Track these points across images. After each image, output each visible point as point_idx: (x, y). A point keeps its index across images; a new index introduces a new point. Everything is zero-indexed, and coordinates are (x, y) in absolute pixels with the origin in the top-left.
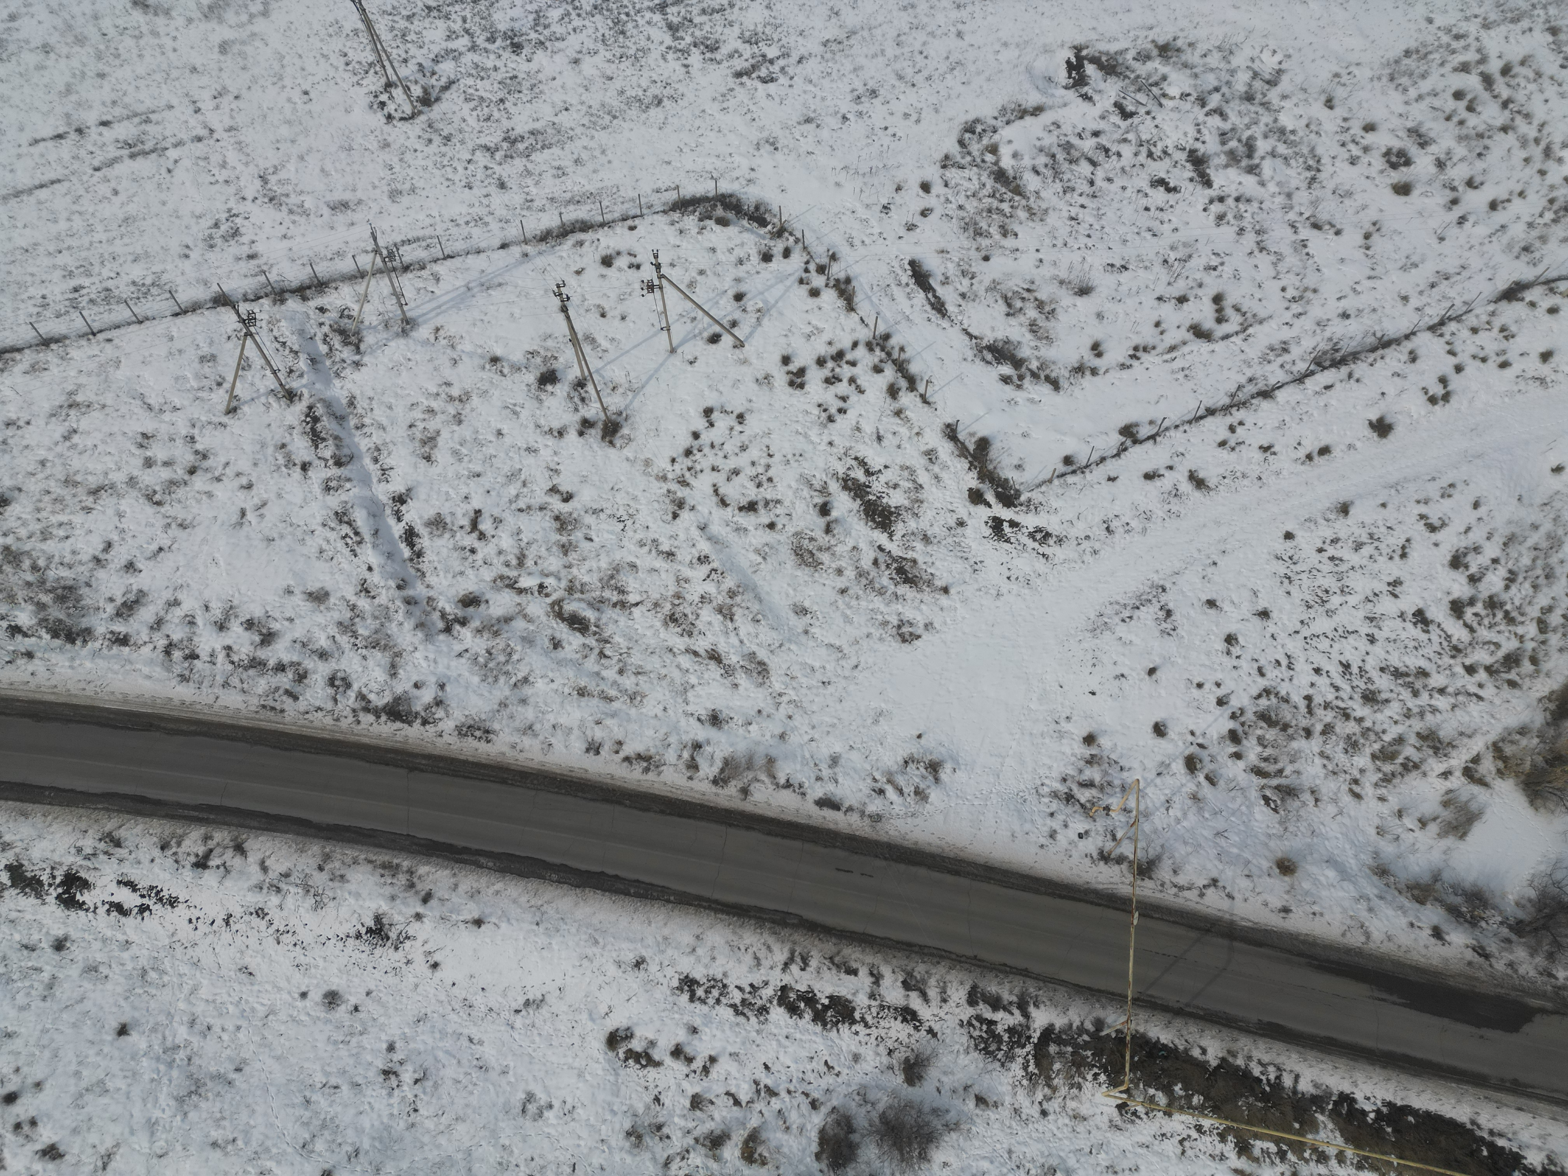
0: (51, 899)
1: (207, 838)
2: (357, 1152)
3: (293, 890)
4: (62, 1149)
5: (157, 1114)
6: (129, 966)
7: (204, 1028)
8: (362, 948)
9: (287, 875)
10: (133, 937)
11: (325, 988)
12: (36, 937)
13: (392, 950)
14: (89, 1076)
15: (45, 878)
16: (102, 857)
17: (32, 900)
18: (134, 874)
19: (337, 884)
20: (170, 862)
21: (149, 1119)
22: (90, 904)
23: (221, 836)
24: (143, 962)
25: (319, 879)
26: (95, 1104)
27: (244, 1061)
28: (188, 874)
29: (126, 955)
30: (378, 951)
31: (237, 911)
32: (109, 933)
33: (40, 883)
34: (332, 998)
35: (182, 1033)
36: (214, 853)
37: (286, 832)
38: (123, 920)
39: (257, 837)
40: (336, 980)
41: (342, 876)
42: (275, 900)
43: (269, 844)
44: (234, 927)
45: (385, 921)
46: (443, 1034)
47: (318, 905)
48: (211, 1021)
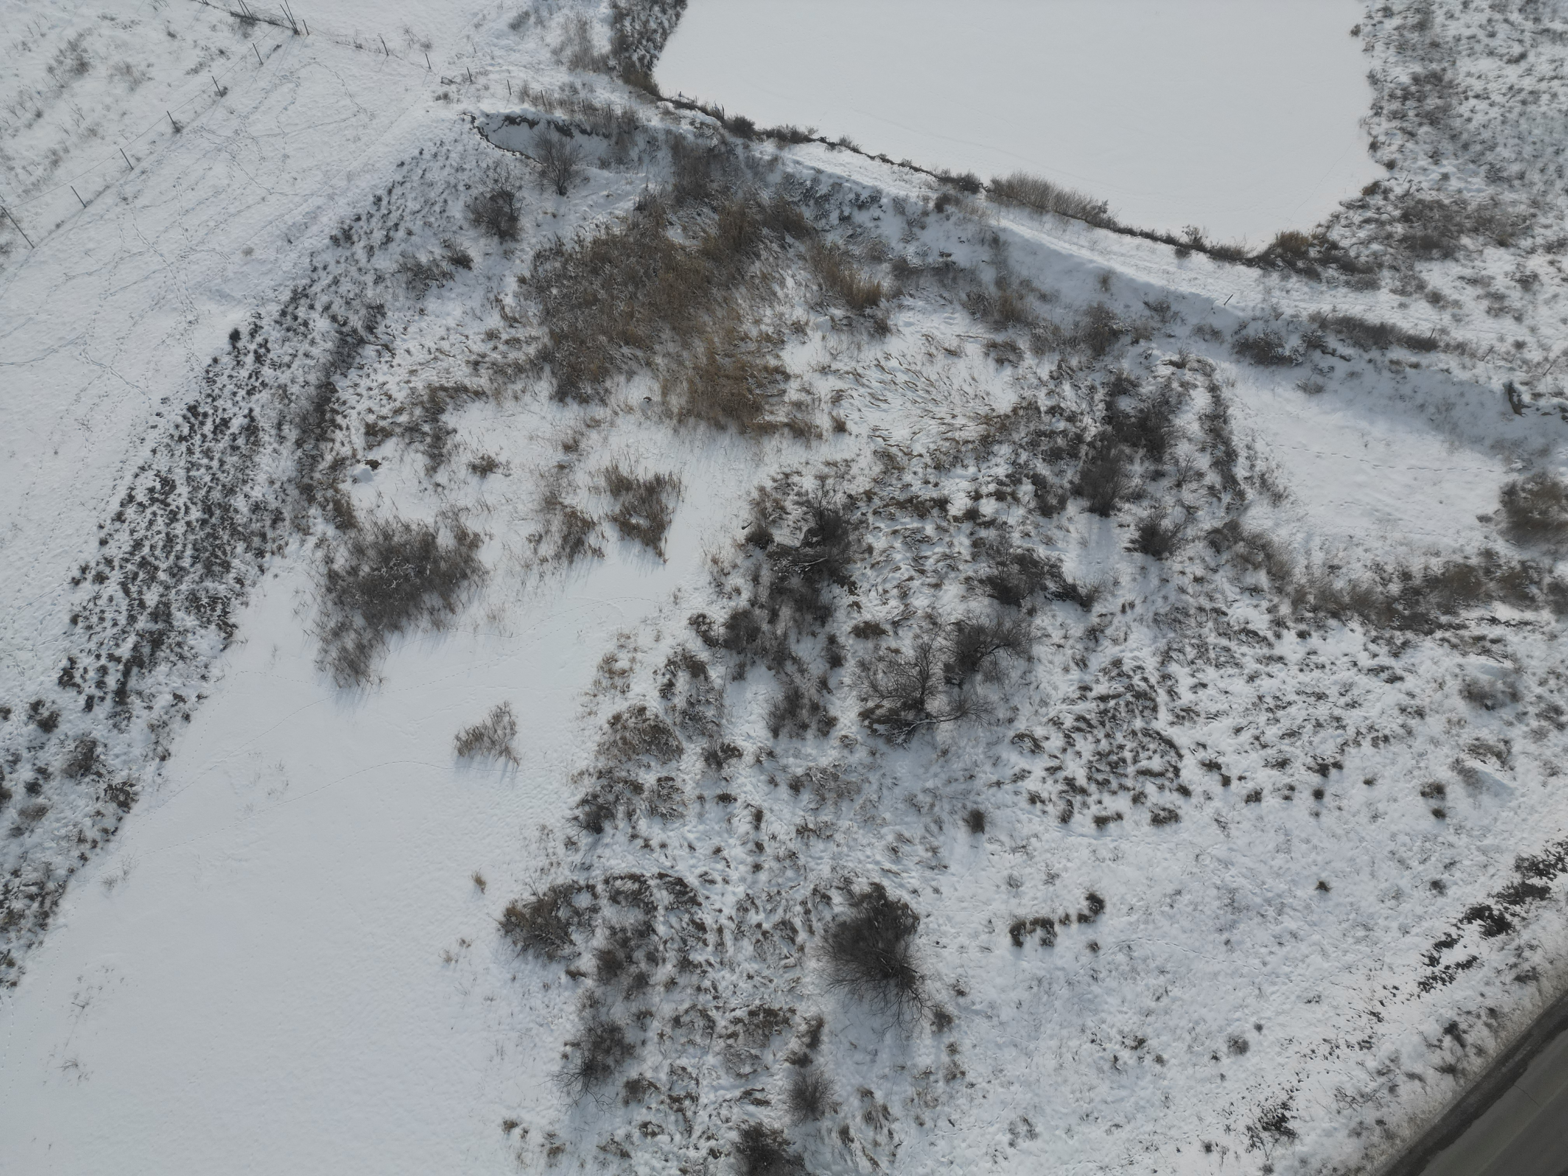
0: (1491, 902)
1: (1480, 1051)
2: (1095, 979)
3: (1373, 1085)
4: (1253, 805)
5: (1233, 871)
6: (1381, 922)
7: (1283, 941)
8: (1270, 1101)
9: (1392, 1089)
10: (1408, 939)
11: (1253, 1047)
12: (1458, 875)
13: (1251, 1124)
14: (1299, 849)
15: (1517, 908)
16: (1512, 960)
17: (1498, 888)
18: (1475, 975)
19: (1353, 1124)
20: (1473, 1008)
21: (1232, 864)
22: (1466, 926)
23: (1475, 1064)
24: (1378, 933)
25: (1369, 1114)
26: (1272, 840)
27: (1232, 950)
28: (1450, 1014)
29: (1394, 925)
30: (1258, 1113)
31: (1380, 1028)
32: (1426, 924)
33: (1515, 903)
34: (1239, 1047)
35: (1289, 923)
36: (1457, 1047)
37: (1444, 1119)
38: (1433, 941)
39: (1454, 1092)
40: (1255, 1060)
41: (1359, 1135)
42: (1372, 1064)
43: (1439, 1097)
44: (1365, 1017)
45: (1284, 1139)
46: (1139, 1108)
47: (1340, 1094)
48: (1285, 950)
